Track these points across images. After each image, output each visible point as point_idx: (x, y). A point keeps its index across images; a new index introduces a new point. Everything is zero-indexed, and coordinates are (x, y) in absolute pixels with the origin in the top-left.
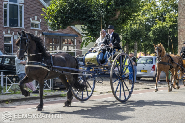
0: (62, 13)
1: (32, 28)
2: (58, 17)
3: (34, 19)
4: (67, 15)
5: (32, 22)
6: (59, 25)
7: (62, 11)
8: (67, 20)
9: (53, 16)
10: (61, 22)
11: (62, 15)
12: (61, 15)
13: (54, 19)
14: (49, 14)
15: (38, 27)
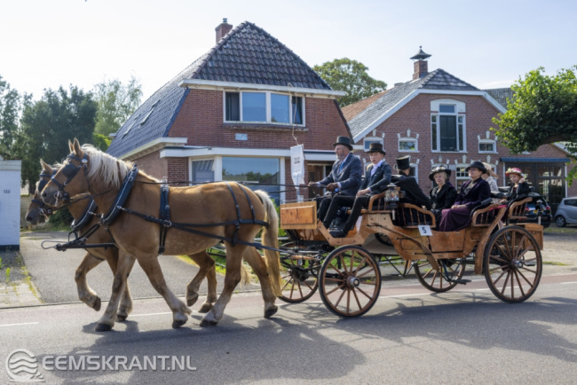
0: (527, 124)
1: (480, 152)
2: (520, 131)
3: (484, 137)
4: (537, 127)
5: (481, 141)
6: (522, 144)
7: (526, 121)
8: (537, 135)
9: (511, 130)
10: (526, 139)
11: (528, 127)
12: (525, 128)
13: (514, 134)
14: (504, 126)
15: (492, 150)
